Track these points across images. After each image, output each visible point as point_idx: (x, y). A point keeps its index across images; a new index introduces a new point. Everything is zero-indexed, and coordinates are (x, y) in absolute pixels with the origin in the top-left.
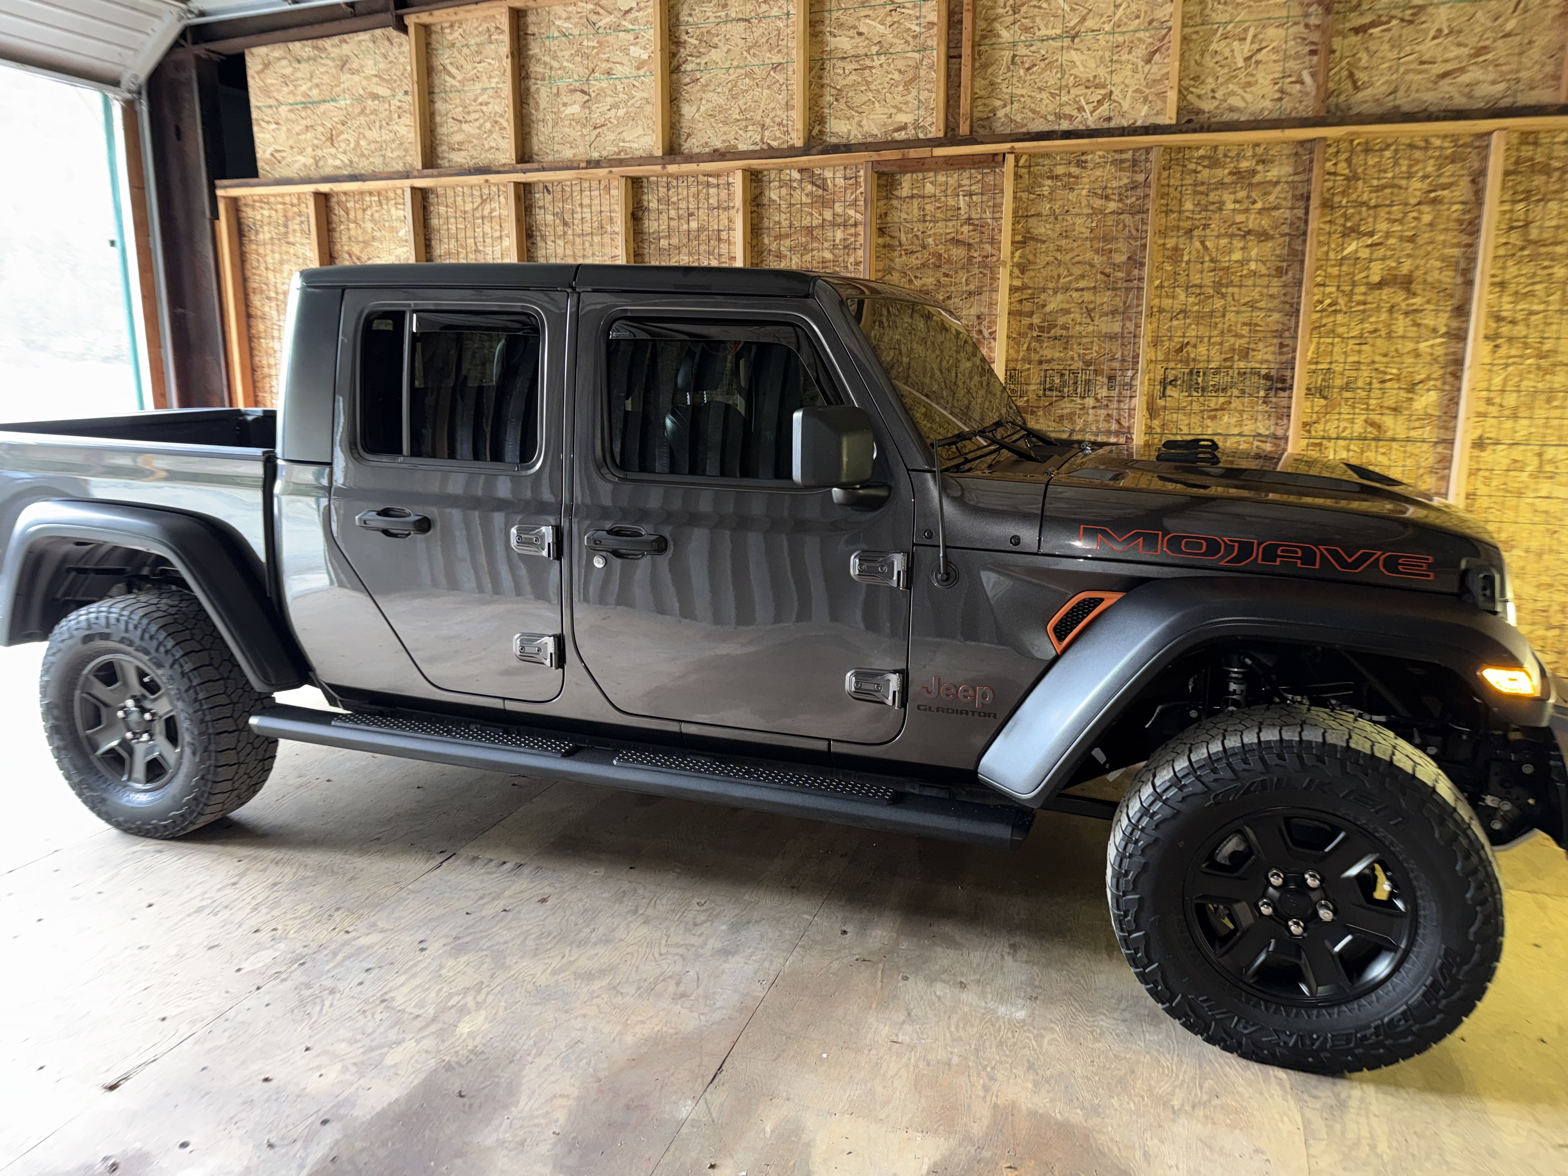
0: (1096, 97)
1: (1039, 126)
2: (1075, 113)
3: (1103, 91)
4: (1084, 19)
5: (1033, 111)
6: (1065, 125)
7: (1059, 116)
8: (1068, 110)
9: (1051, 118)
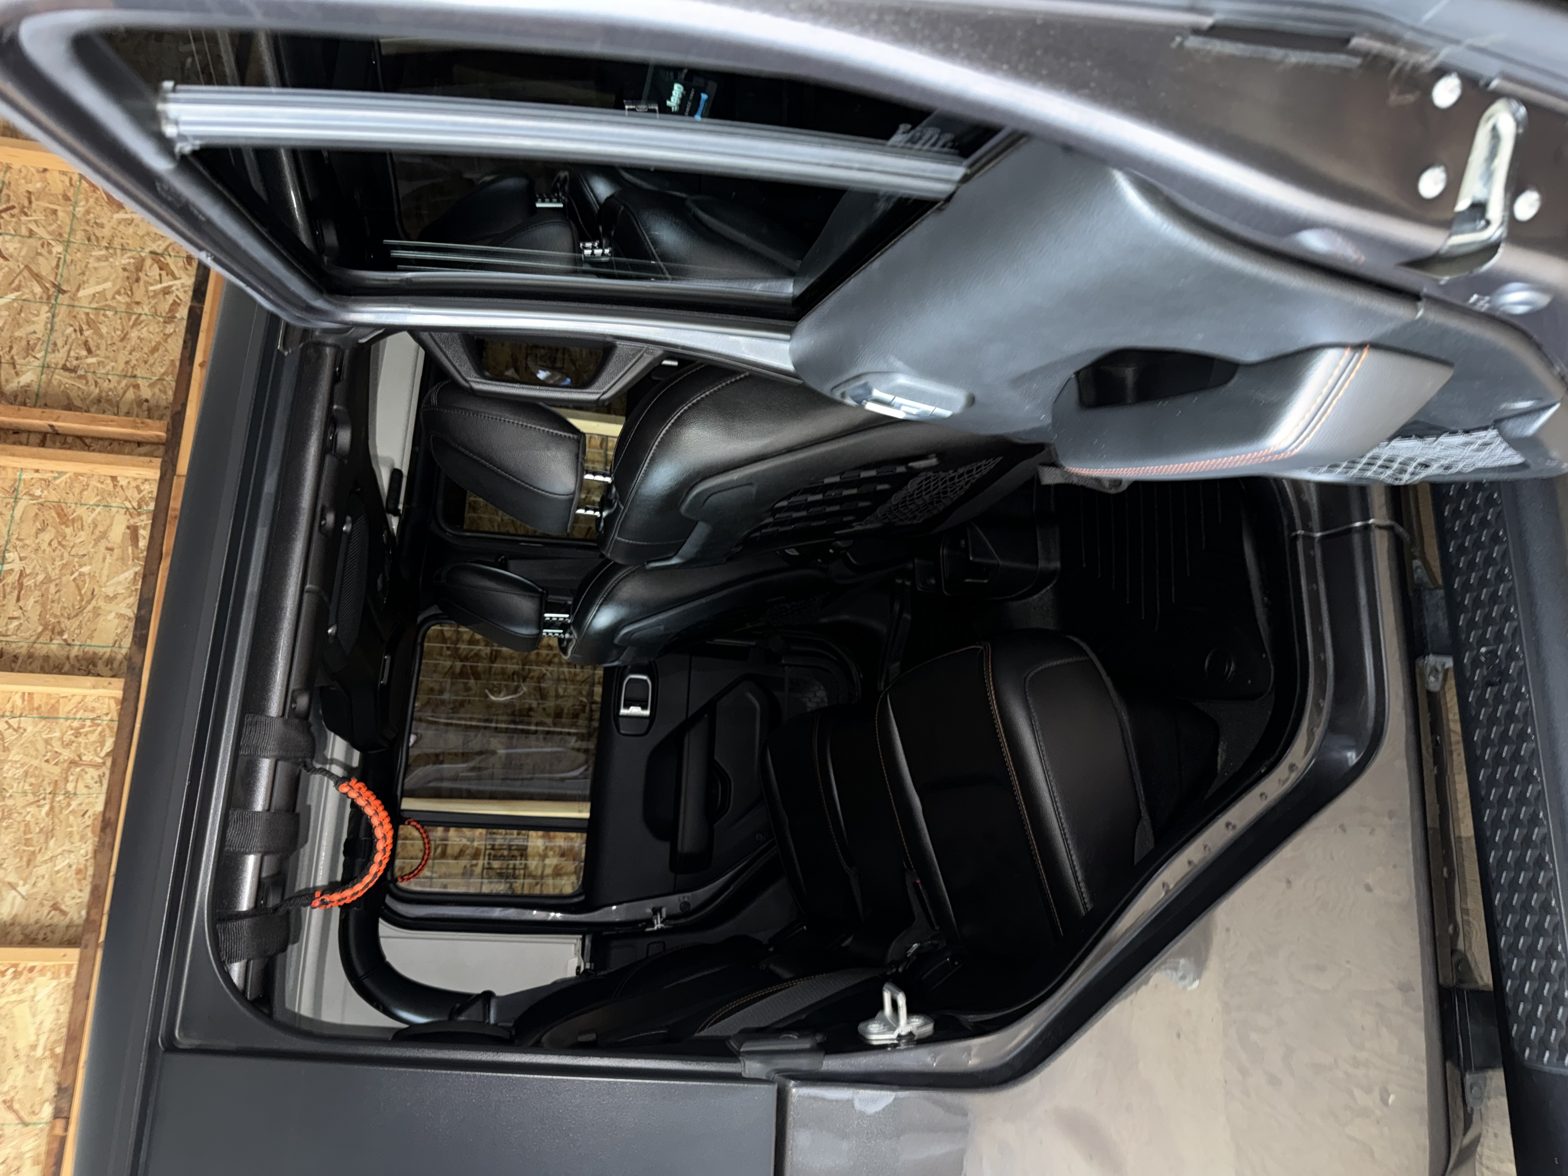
0: (155, 271)
1: (175, 347)
2: (170, 299)
3: (148, 262)
4: (37, 277)
5: (155, 350)
6: (183, 313)
7: (170, 318)
8: (165, 307)
9: (170, 329)
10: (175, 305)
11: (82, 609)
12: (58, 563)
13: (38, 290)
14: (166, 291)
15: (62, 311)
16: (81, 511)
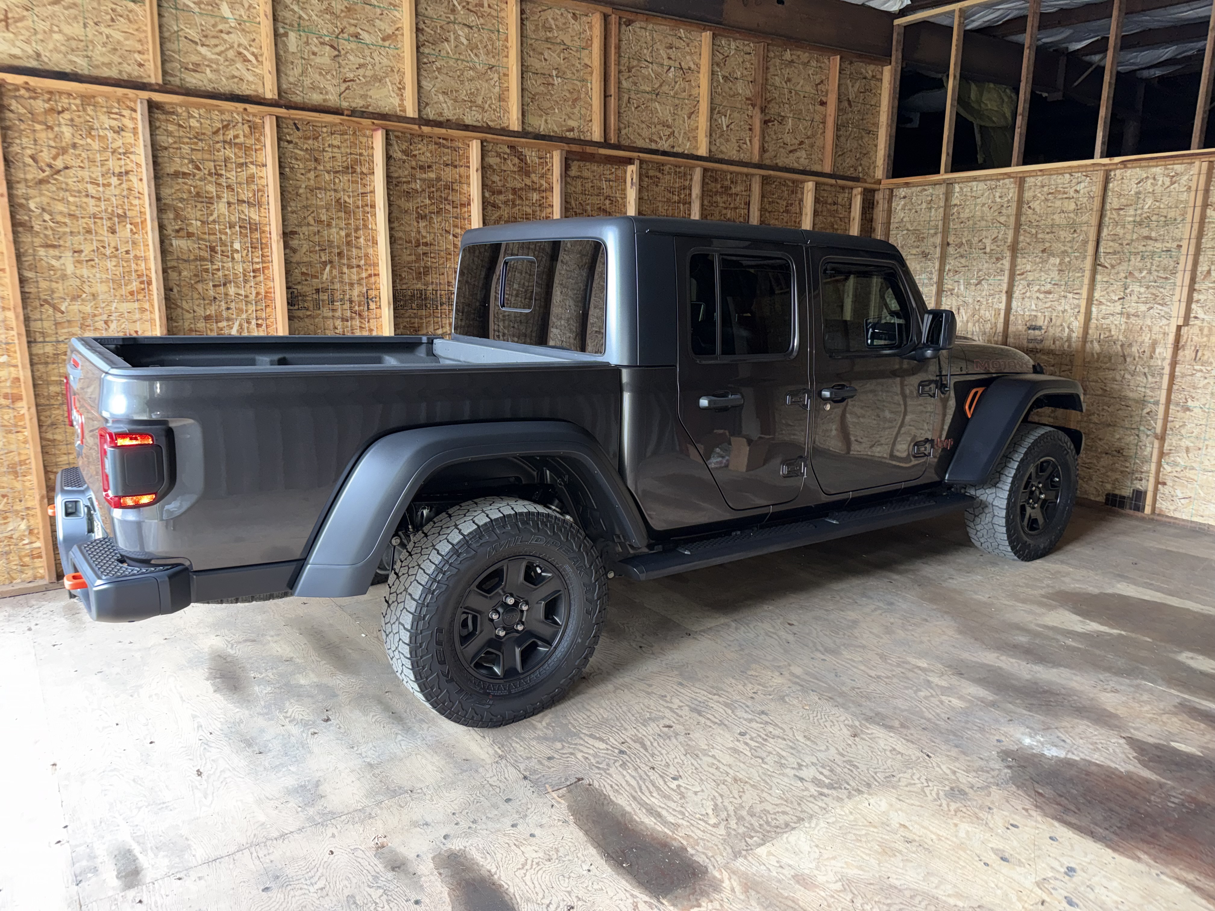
0: (667, 133)
1: (640, 143)
2: (658, 140)
3: (671, 130)
4: (661, 86)
5: (640, 135)
6: (653, 146)
7: (651, 140)
8: (655, 138)
9: (647, 141)
10: (656, 142)
11: (542, 110)
12: (558, 99)
13: (656, 86)
14: (661, 138)
15: (649, 96)
16: (578, 108)
